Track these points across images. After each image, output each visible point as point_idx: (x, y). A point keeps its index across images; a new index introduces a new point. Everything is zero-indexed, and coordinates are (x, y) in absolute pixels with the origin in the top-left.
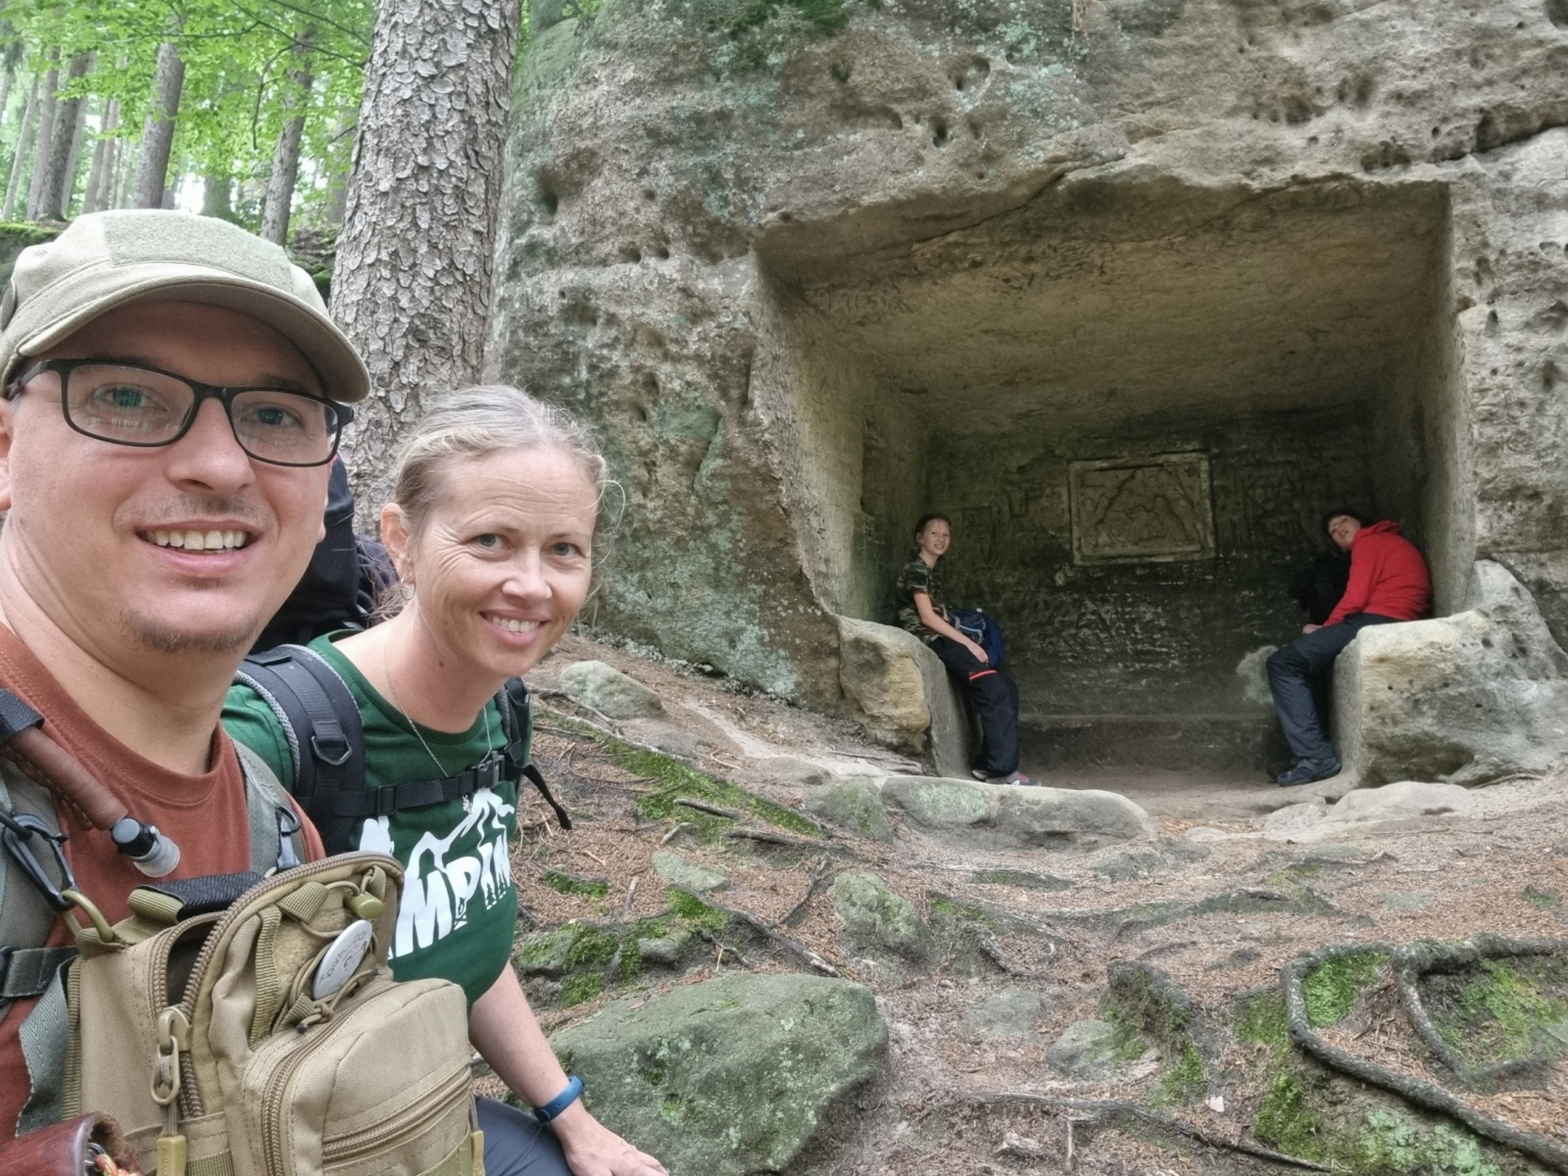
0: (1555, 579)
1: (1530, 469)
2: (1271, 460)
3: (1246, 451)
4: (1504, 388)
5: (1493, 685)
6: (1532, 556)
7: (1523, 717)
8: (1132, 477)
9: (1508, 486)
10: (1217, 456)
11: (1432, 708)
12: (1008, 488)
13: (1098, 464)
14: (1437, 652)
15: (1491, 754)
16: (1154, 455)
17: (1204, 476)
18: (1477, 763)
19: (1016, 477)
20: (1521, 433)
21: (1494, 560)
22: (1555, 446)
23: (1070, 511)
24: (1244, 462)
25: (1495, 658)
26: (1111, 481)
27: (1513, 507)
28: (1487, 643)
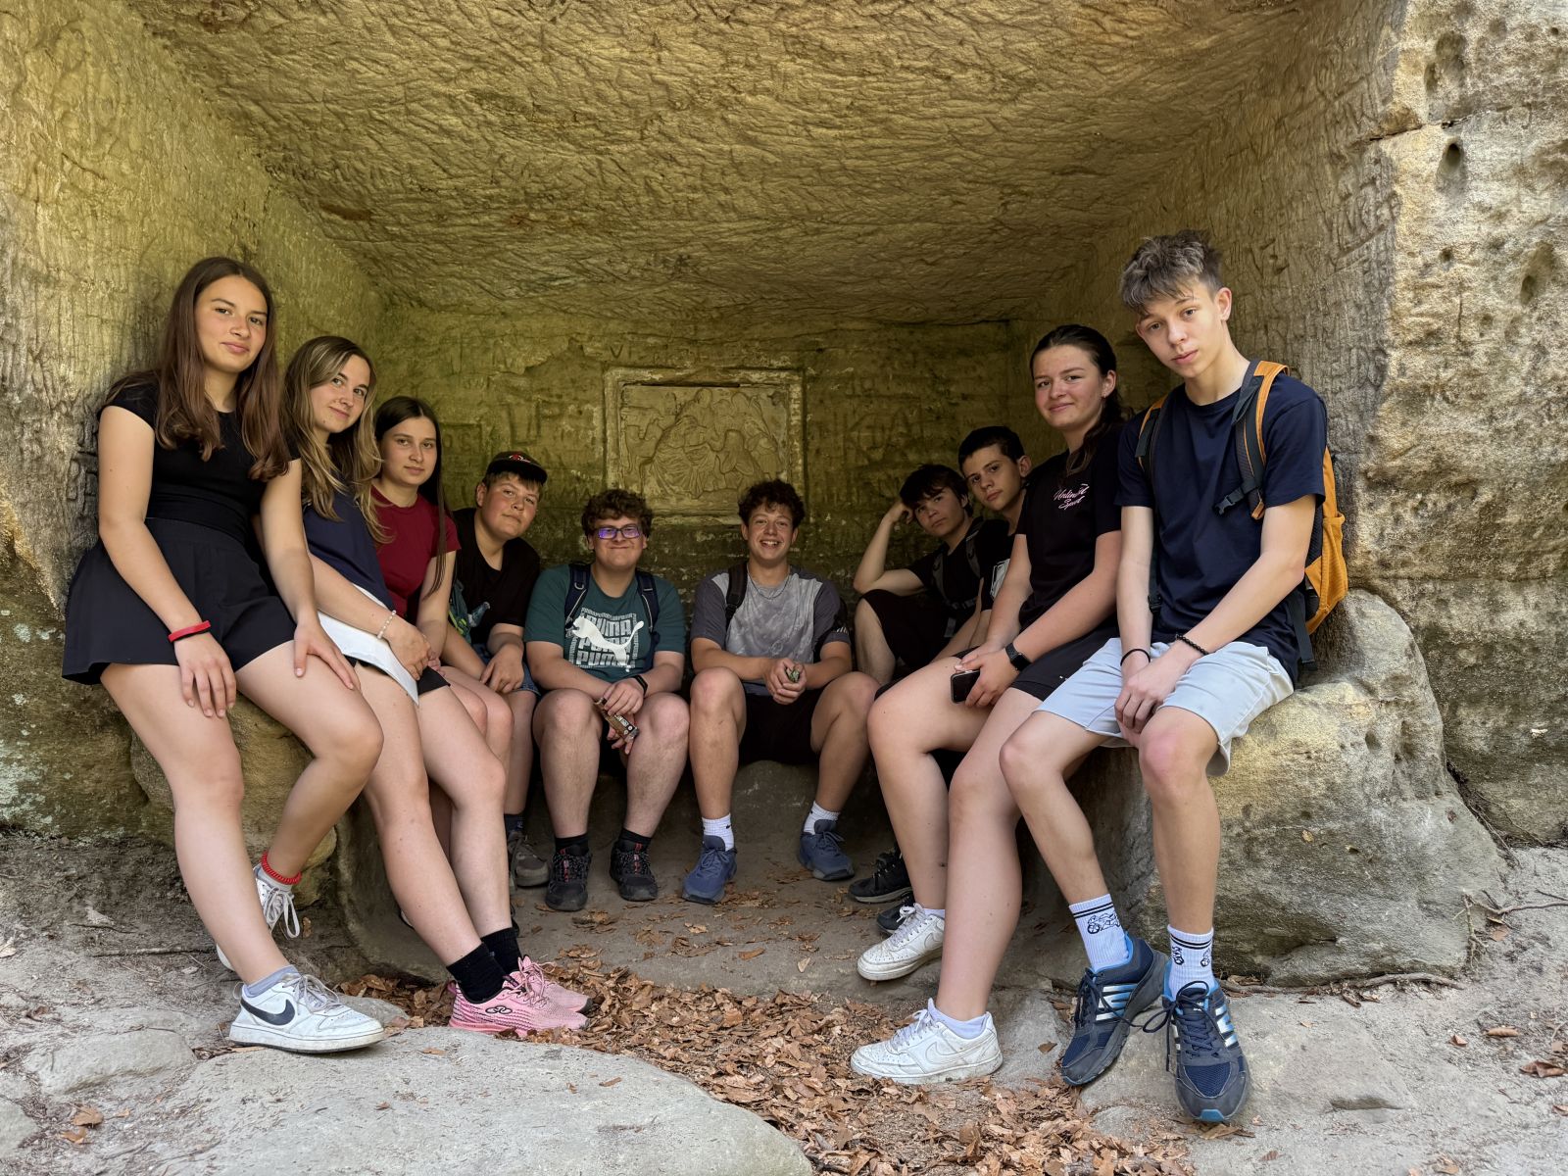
0: (1457, 625)
1: (1470, 439)
2: (883, 390)
3: (852, 376)
4: (1461, 287)
5: (1379, 815)
6: (1429, 586)
7: (1417, 866)
8: (696, 399)
9: (1425, 465)
10: (814, 379)
11: (1275, 854)
12: (510, 398)
13: (647, 375)
14: (1302, 759)
15: (1367, 937)
16: (726, 370)
17: (795, 406)
18: (1341, 950)
19: (522, 383)
20: (1472, 374)
21: (1373, 590)
22: (1523, 400)
23: (605, 441)
24: (849, 392)
25: (1382, 766)
26: (663, 401)
27: (1422, 503)
28: (1372, 741)
